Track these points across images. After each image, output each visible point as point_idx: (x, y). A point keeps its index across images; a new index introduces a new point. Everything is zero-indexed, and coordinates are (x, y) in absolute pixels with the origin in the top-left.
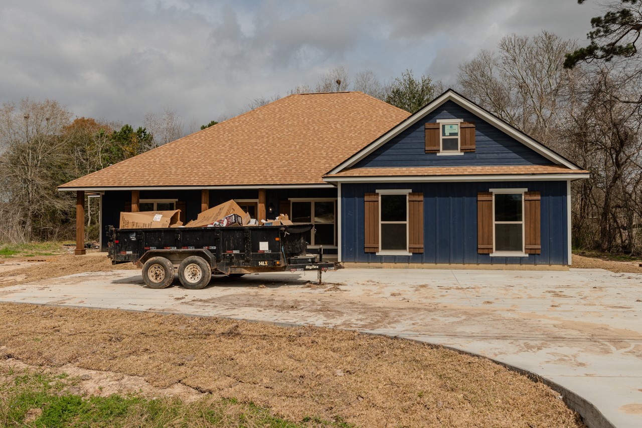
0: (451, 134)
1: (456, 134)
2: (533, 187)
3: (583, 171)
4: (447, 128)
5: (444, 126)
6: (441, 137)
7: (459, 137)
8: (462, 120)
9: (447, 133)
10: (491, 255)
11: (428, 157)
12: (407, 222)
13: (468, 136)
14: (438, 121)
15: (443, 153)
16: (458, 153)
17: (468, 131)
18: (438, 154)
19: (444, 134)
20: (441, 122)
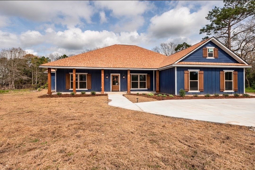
0: (211, 52)
1: (212, 52)
2: (236, 69)
3: (250, 65)
4: (210, 50)
5: (209, 49)
6: (208, 53)
7: (213, 53)
8: (214, 47)
9: (210, 51)
10: (224, 92)
11: (204, 59)
12: (198, 81)
13: (216, 53)
14: (207, 47)
15: (208, 58)
16: (213, 58)
17: (216, 51)
18: (207, 58)
19: (209, 52)
20: (208, 47)
